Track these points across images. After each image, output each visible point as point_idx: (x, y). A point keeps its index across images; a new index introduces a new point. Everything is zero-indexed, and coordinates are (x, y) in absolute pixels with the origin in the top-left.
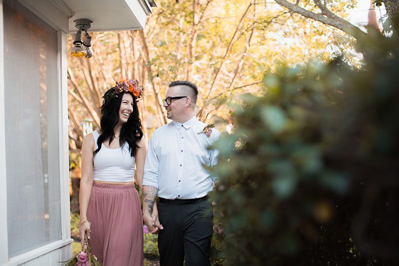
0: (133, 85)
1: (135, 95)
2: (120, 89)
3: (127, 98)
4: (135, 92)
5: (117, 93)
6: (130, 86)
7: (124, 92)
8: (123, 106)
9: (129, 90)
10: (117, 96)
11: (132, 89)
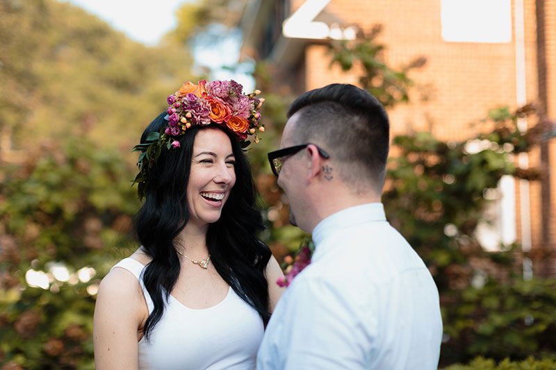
0: (225, 99)
1: (235, 128)
2: (184, 120)
3: (211, 142)
4: (236, 121)
5: (174, 132)
6: (214, 106)
7: (197, 127)
8: (199, 173)
9: (214, 117)
10: (175, 143)
11: (223, 113)
